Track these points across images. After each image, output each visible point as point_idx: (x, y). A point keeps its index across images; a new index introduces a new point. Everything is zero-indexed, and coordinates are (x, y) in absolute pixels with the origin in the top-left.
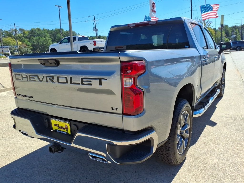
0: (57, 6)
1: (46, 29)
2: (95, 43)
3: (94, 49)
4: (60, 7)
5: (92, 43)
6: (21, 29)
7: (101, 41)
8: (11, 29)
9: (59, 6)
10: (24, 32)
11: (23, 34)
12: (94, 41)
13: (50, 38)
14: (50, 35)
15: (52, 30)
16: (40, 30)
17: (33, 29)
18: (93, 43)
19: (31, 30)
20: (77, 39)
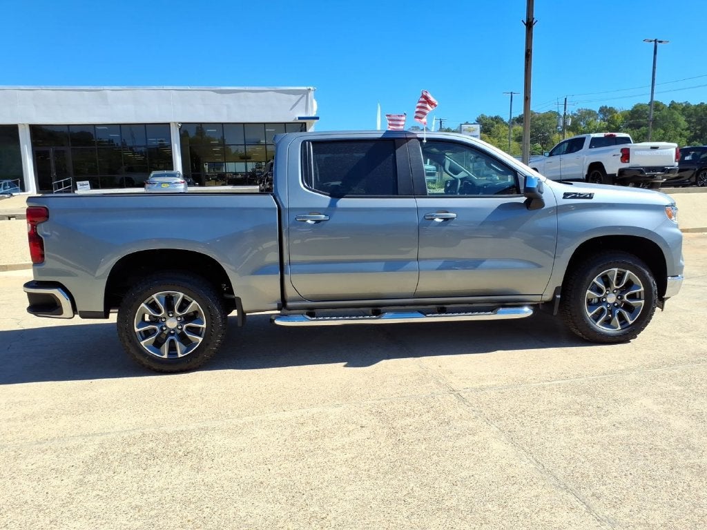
0: (651, 41)
1: (679, 102)
2: (626, 156)
3: (621, 171)
4: (660, 42)
5: (618, 155)
6: (606, 107)
7: (653, 148)
8: (579, 110)
9: (655, 41)
10: (613, 117)
11: (607, 123)
12: (622, 150)
13: (687, 129)
14: (689, 122)
15: (698, 106)
16: (660, 108)
17: (641, 105)
18: (621, 155)
19: (633, 110)
20: (587, 143)
